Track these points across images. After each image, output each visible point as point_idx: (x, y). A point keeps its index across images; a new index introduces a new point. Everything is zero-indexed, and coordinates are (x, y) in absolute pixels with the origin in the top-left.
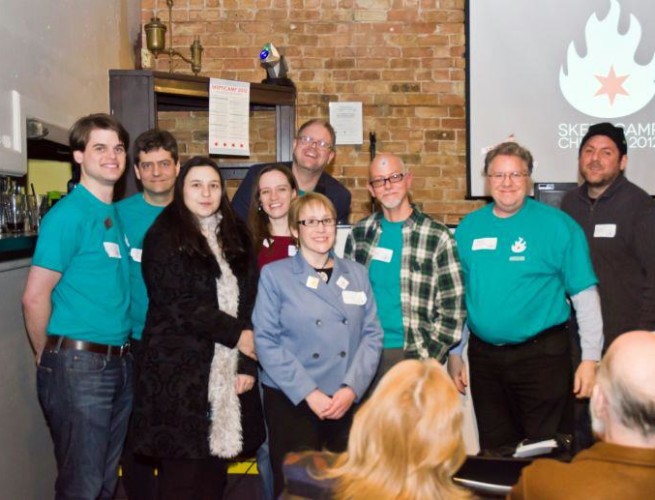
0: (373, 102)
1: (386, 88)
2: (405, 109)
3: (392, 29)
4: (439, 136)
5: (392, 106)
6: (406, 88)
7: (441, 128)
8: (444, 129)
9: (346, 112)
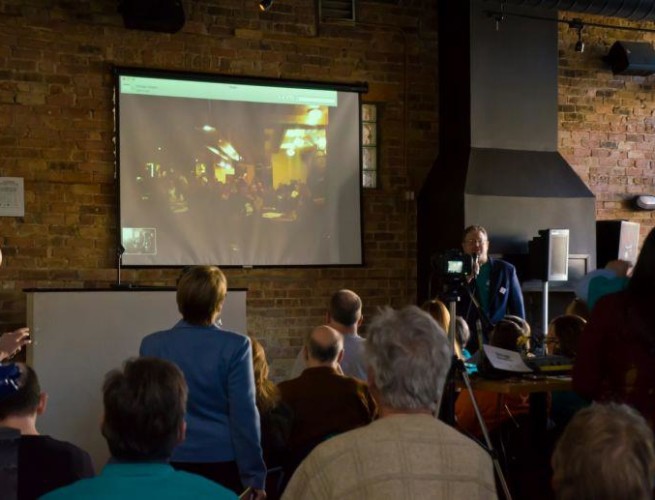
0: (33, 179)
1: (44, 165)
2: (62, 186)
3: (50, 113)
4: (91, 210)
5: (50, 182)
6: (63, 166)
7: (93, 203)
8: (96, 205)
9: (9, 186)
